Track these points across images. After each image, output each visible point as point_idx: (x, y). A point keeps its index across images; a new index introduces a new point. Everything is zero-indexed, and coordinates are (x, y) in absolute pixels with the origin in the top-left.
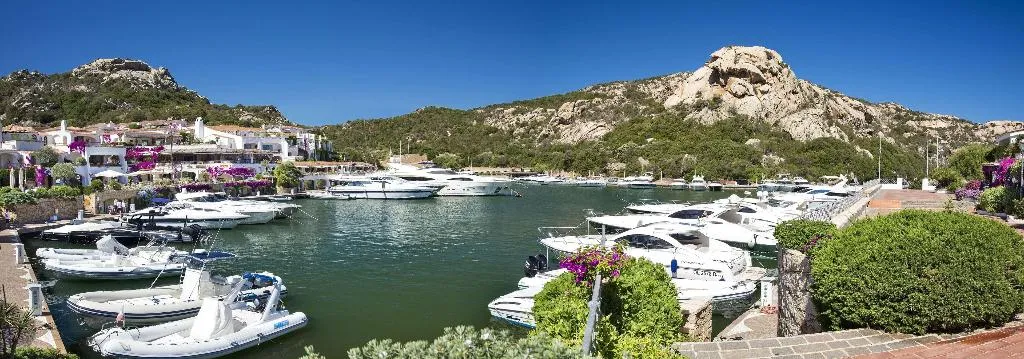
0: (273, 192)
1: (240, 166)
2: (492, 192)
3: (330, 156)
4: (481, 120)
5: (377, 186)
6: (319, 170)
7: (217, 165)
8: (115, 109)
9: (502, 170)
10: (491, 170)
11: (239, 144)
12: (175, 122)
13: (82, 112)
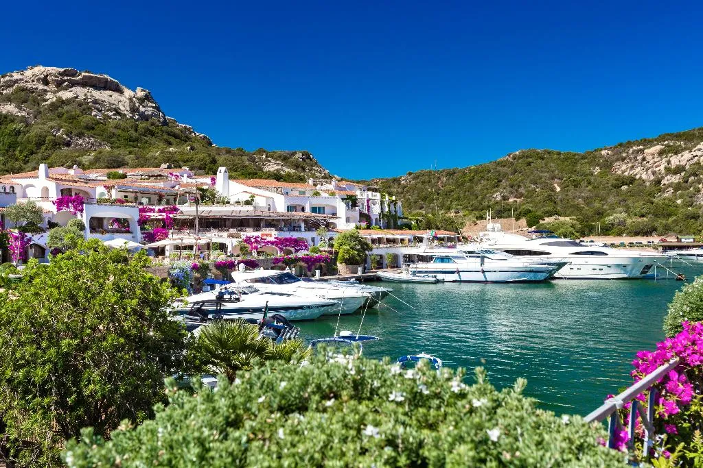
0: (333, 271)
1: (287, 235)
2: (637, 273)
3: (399, 222)
4: (607, 165)
5: (474, 263)
6: (389, 241)
7: (256, 234)
8: (68, 144)
9: (644, 240)
10: (626, 240)
11: (280, 205)
12: (176, 172)
13: (12, 146)
